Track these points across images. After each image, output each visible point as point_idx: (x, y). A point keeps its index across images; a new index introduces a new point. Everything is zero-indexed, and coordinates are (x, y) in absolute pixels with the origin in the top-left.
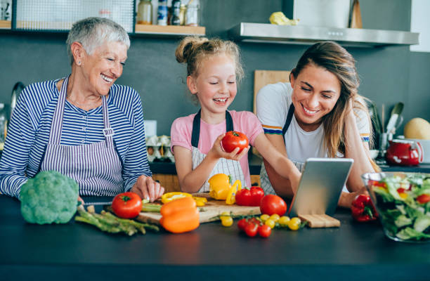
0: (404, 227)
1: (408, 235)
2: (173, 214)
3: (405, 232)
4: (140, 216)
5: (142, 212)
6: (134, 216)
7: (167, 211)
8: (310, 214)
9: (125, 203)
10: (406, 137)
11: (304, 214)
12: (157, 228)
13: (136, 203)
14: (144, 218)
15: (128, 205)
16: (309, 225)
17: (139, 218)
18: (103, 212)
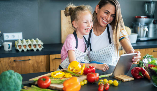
2: (70, 86)
5: (51, 84)
7: (67, 85)
8: (119, 75)
11: (116, 75)
14: (53, 87)
15: (46, 83)
16: (123, 81)
17: (50, 87)
18: (32, 86)
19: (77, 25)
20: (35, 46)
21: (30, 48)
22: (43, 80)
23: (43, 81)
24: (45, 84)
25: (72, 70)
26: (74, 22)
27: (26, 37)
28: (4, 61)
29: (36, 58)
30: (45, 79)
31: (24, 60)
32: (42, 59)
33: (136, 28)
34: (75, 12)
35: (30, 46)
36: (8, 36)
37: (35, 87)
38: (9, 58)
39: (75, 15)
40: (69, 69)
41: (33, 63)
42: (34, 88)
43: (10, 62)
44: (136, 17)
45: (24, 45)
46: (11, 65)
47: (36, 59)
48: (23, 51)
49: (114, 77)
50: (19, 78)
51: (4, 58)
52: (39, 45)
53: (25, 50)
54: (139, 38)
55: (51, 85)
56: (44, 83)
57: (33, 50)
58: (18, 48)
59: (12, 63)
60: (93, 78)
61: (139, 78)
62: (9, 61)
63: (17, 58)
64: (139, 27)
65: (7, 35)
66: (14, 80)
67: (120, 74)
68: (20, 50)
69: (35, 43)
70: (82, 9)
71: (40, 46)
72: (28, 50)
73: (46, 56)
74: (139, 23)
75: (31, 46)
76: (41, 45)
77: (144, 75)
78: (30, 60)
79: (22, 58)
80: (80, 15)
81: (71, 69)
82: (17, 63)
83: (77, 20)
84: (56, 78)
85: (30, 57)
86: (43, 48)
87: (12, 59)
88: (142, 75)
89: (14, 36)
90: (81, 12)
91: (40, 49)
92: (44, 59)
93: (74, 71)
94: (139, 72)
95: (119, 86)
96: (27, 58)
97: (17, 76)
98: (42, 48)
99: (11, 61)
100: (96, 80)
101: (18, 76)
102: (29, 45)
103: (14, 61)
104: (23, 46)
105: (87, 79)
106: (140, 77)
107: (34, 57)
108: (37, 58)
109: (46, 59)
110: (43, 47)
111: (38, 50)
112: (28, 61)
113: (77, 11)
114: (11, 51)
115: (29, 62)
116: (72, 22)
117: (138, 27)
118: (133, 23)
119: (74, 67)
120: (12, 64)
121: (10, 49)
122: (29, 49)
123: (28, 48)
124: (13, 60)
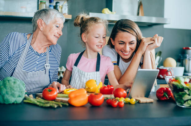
0: (187, 100)
1: (189, 104)
3: (188, 103)
6: (54, 99)
7: (72, 96)
9: (50, 93)
10: (164, 66)
12: (67, 104)
13: (55, 92)
14: (59, 100)
16: (139, 102)
19: (86, 39)
22: (49, 90)
24: (50, 95)
26: (83, 35)
33: (184, 61)
34: (86, 23)
39: (86, 26)
44: (184, 48)
55: (57, 98)
61: (163, 99)
70: (96, 21)
74: (187, 55)
77: (170, 96)
80: (92, 27)
83: (88, 33)
88: (166, 95)
90: (94, 23)
94: (164, 92)
106: (165, 98)
113: (89, 22)
116: (81, 34)
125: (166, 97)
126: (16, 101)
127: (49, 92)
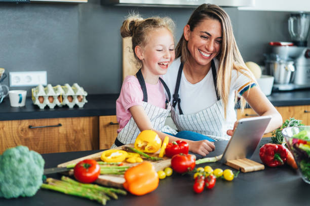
2: (137, 180)
4: (99, 179)
5: (101, 174)
7: (131, 177)
8: (236, 159)
9: (87, 170)
11: (230, 160)
12: (124, 193)
13: (95, 168)
14: (104, 181)
15: (90, 172)
16: (242, 170)
17: (98, 181)
18: (64, 178)
19: (143, 54)
20: (70, 99)
21: (60, 102)
22: (85, 166)
23: (85, 168)
24: (89, 175)
25: (143, 148)
26: (138, 49)
27: (53, 81)
28: (10, 126)
29: (72, 122)
30: (90, 165)
31: (49, 125)
32: (83, 125)
33: (271, 66)
35: (61, 97)
36: (19, 78)
37: (69, 179)
38: (19, 121)
39: (141, 34)
40: (138, 145)
41: (67, 132)
42: (67, 182)
43: (22, 130)
44: (272, 43)
45: (49, 97)
46: (22, 135)
47: (72, 124)
48: (47, 107)
49: (226, 162)
50: (37, 162)
51: (10, 122)
52: (79, 97)
53: (52, 106)
54: (276, 86)
55: (100, 177)
56: (86, 172)
57: (66, 106)
58: (37, 102)
59: (26, 131)
60: (184, 163)
61: (274, 165)
62: (20, 127)
63: (35, 122)
64: (277, 63)
65: (17, 77)
66: (29, 166)
67: (238, 158)
68: (42, 107)
69: (71, 92)
71: (80, 100)
72: (56, 107)
73: (92, 118)
74: (277, 56)
75: (63, 99)
76: (83, 96)
77: (285, 159)
78: (60, 125)
79: (46, 122)
81: (140, 145)
82: (36, 131)
83: (144, 44)
84: (111, 163)
85: (61, 121)
86: (86, 103)
87: (26, 123)
88: (280, 158)
89: (30, 78)
90: (152, 28)
91: (81, 105)
92: (88, 124)
93: (146, 150)
94: (275, 153)
95: (234, 181)
96: (55, 122)
97: (34, 159)
98: (84, 103)
99: (24, 128)
100: (189, 168)
101: (36, 157)
102: (59, 96)
103: (30, 127)
104: (47, 97)
105: (172, 167)
106: (277, 163)
107: (69, 120)
108: (74, 123)
109: (91, 124)
110: (86, 101)
111: (76, 106)
112: (56, 129)
113: (145, 27)
114: (24, 107)
115: (59, 130)
116: (134, 48)
117: (274, 64)
118: (265, 55)
119: (147, 142)
120: (26, 134)
121: (22, 104)
122: (59, 104)
123: (57, 102)
124: (28, 126)
125: (279, 161)
126: (24, 193)
127: (87, 168)
